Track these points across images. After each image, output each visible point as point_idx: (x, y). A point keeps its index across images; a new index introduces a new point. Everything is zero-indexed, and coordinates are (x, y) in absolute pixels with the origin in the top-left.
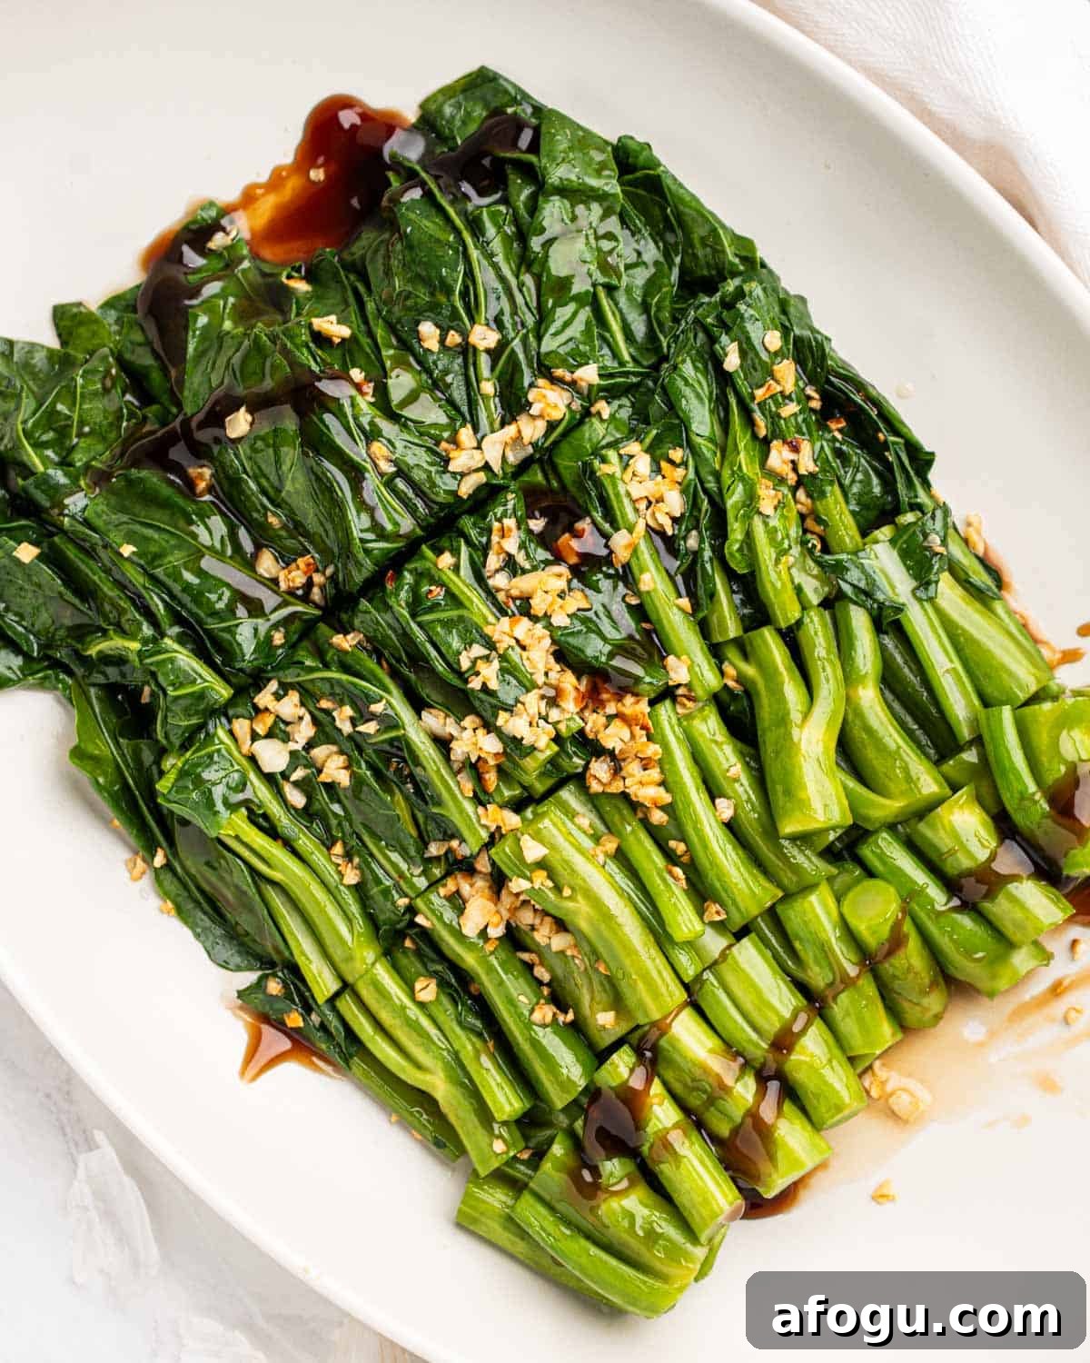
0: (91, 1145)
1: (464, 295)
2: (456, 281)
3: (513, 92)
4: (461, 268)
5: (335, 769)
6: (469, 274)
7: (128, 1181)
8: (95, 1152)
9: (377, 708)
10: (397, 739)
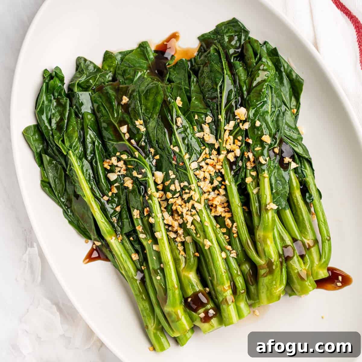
0: (32, 246)
1: (221, 87)
2: (219, 82)
3: (241, 26)
4: (222, 80)
5: (129, 183)
6: (223, 81)
7: (39, 258)
8: (33, 248)
9: (143, 171)
10: (146, 180)
